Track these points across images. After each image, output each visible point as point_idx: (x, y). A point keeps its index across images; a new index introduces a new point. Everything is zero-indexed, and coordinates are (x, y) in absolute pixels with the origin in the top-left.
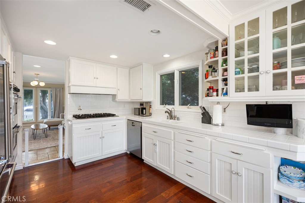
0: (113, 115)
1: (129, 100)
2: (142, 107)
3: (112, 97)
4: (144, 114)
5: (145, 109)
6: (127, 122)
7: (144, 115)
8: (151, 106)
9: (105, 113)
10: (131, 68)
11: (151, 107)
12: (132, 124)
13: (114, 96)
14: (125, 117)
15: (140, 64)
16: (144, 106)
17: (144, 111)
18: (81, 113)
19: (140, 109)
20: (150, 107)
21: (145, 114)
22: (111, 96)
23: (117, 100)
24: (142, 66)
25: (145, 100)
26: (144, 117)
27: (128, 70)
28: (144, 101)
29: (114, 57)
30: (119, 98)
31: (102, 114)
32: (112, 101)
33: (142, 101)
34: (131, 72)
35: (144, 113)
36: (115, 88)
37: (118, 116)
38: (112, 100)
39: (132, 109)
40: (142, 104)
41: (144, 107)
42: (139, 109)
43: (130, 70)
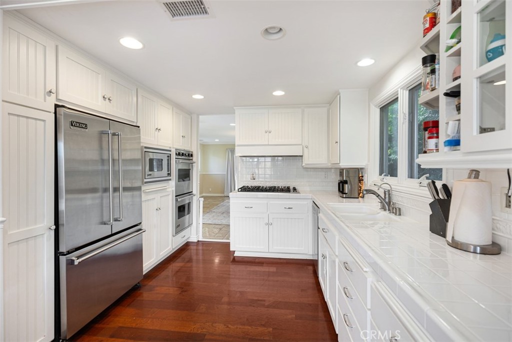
4: (345, 193)
5: (346, 182)
7: (345, 196)
8: (363, 176)
10: (330, 104)
11: (363, 180)
16: (343, 178)
18: (254, 184)
21: (347, 194)
23: (303, 165)
24: (339, 96)
26: (344, 199)
28: (342, 167)
29: (279, 93)
30: (307, 161)
33: (340, 167)
34: (330, 111)
35: (346, 191)
36: (299, 145)
37: (299, 193)
40: (341, 173)
41: (345, 179)
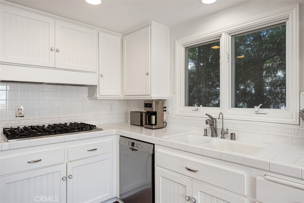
0: (91, 128)
1: (122, 97)
2: (149, 109)
3: (89, 90)
4: (153, 125)
5: (155, 113)
6: (120, 141)
7: (154, 127)
8: (165, 107)
9: (73, 122)
10: (125, 34)
11: (165, 111)
12: (131, 147)
13: (92, 89)
14: (114, 131)
15: (146, 25)
17: (153, 117)
18: (22, 123)
19: (144, 114)
20: (164, 109)
21: (156, 124)
22: (87, 88)
23: (98, 96)
24: (150, 27)
25: (154, 96)
26: (154, 131)
27: (119, 39)
28: (153, 99)
30: (102, 92)
31: (68, 125)
32: (88, 99)
33: (150, 99)
34: (125, 42)
35: (153, 122)
36: (94, 72)
37: (102, 130)
38: (88, 97)
39: (126, 113)
40: (148, 105)
41: (154, 110)
42: (142, 113)
43: (122, 40)
